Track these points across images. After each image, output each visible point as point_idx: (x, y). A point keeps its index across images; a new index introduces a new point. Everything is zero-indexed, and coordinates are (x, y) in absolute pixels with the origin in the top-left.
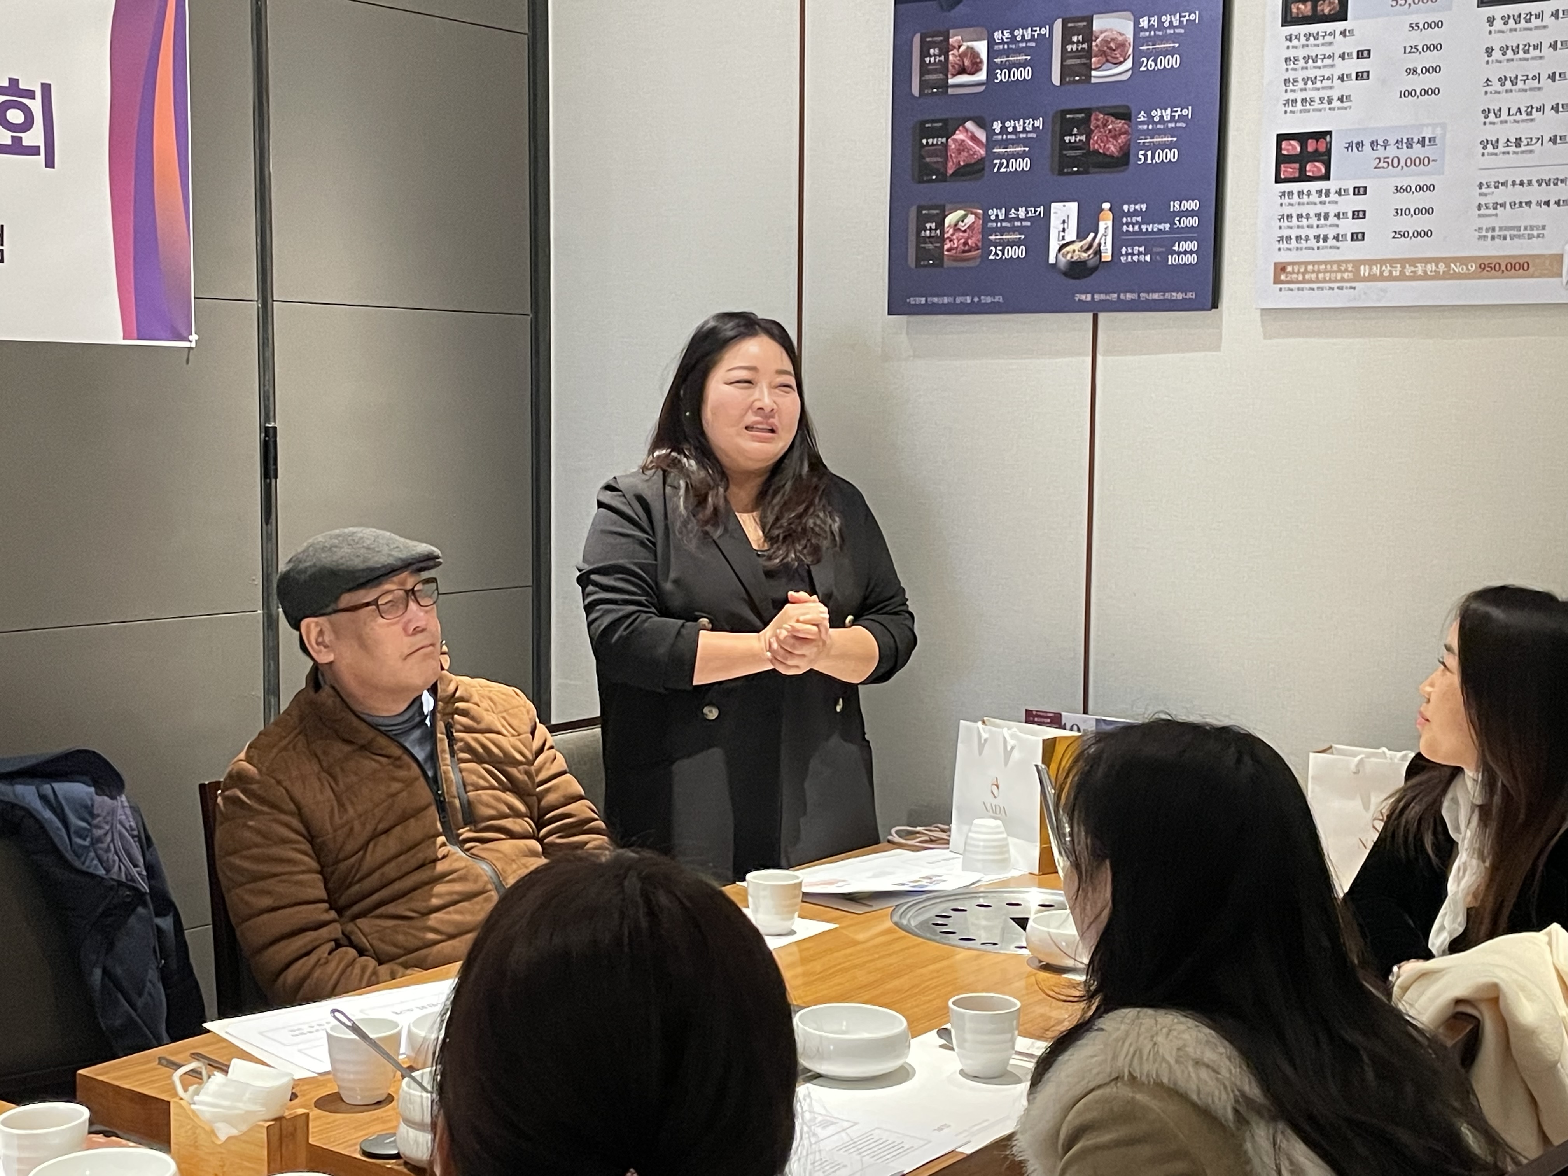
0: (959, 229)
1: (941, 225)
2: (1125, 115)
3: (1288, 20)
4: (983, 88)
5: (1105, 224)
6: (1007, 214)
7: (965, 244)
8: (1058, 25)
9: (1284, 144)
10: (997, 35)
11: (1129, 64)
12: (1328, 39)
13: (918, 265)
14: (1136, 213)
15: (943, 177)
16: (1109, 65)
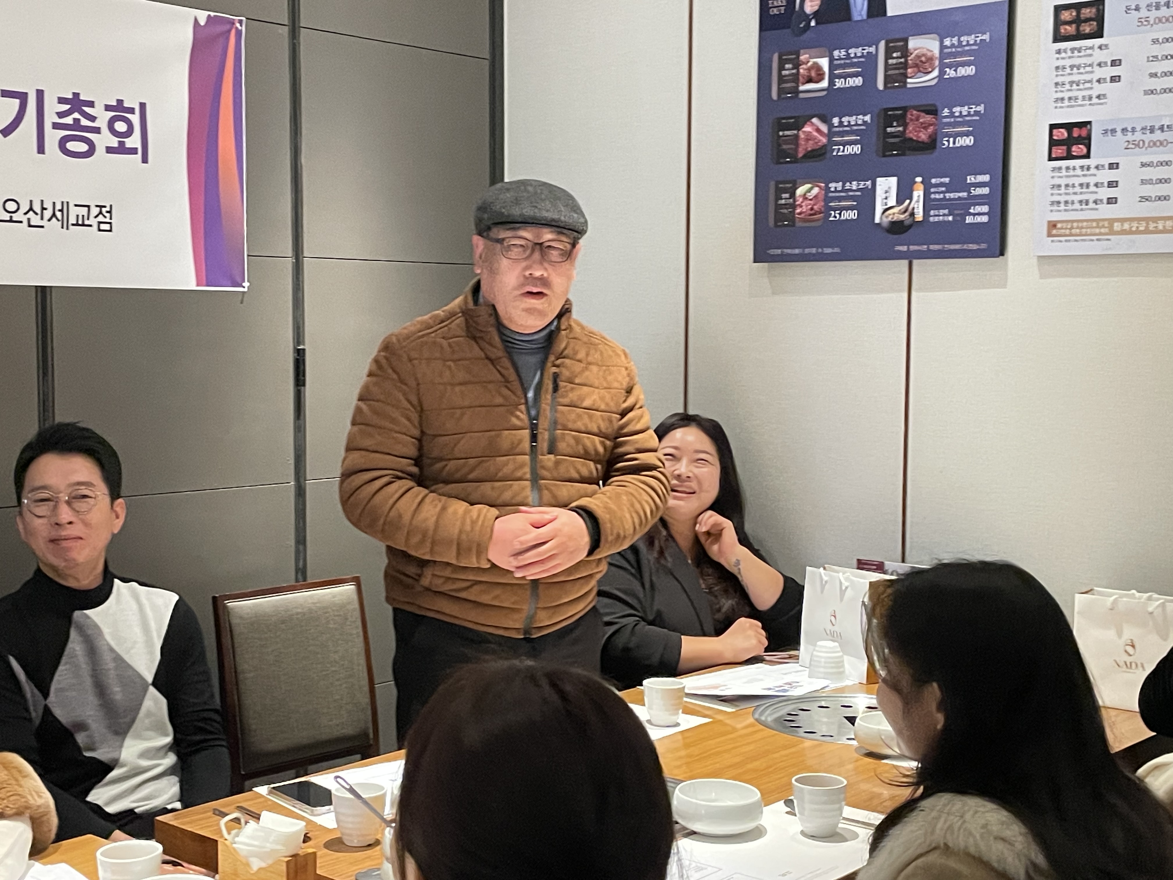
0: (807, 198)
1: (793, 195)
2: (933, 111)
3: (1058, 38)
4: (825, 93)
5: (918, 193)
6: (843, 186)
7: (812, 209)
8: (882, 44)
9: (1055, 132)
10: (836, 53)
11: (936, 73)
12: (1089, 52)
13: (776, 226)
14: (942, 185)
15: (795, 160)
16: (920, 74)
